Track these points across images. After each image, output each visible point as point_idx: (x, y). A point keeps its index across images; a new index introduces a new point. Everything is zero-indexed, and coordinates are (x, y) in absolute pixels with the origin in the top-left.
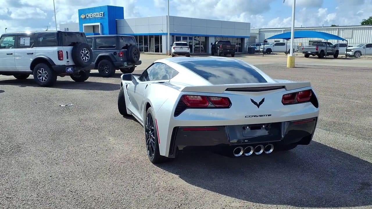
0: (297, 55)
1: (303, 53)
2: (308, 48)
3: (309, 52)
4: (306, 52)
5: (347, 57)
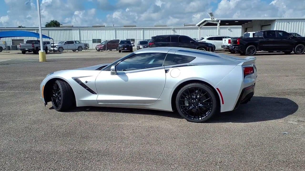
0: (9, 52)
1: (21, 50)
2: (25, 46)
3: (27, 49)
4: (24, 49)
5: (55, 52)
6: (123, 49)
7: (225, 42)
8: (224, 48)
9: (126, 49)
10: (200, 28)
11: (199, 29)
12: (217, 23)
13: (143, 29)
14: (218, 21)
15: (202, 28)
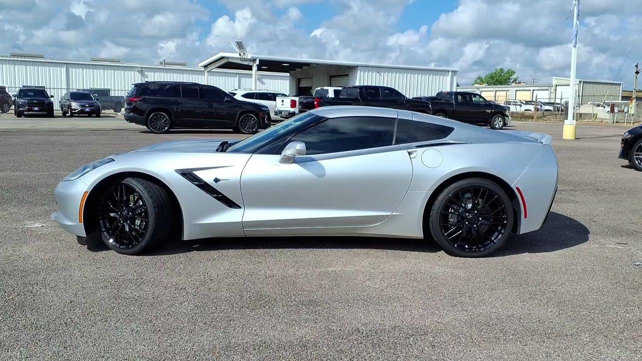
6: (29, 110)
7: (283, 105)
8: (281, 117)
9: (36, 109)
10: (208, 72)
11: (206, 74)
12: (251, 64)
13: (66, 64)
14: (254, 60)
15: (213, 72)
